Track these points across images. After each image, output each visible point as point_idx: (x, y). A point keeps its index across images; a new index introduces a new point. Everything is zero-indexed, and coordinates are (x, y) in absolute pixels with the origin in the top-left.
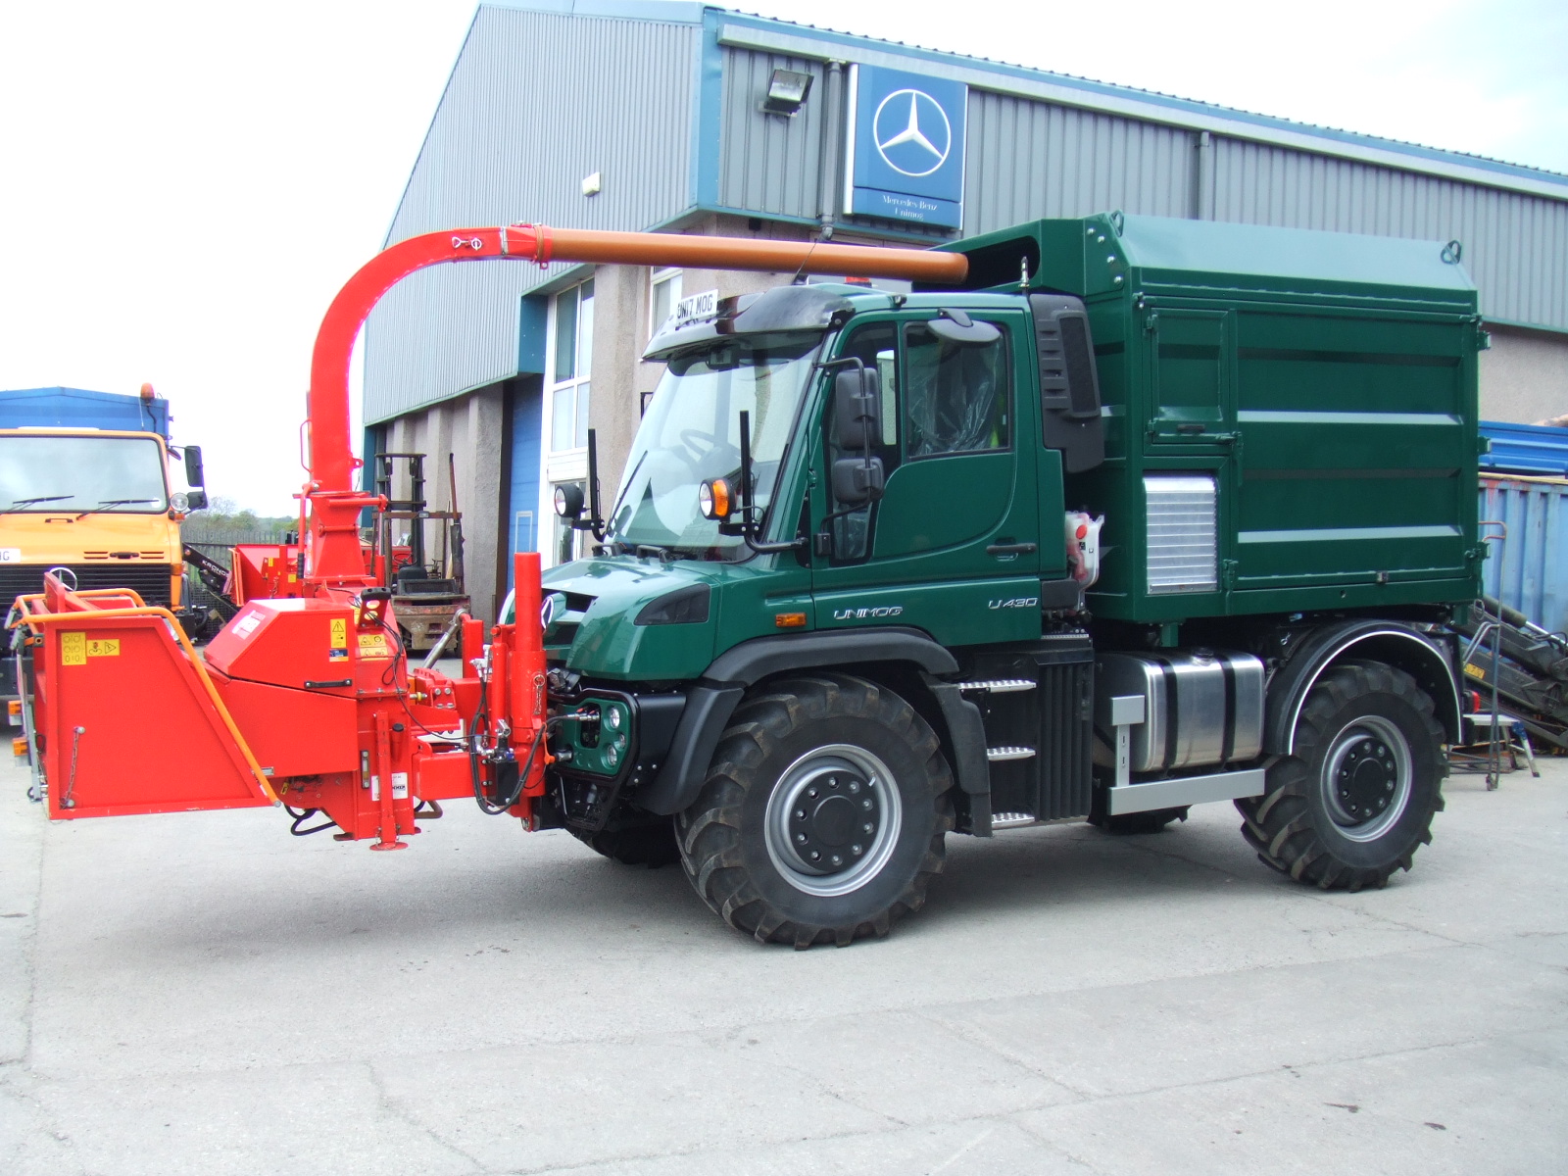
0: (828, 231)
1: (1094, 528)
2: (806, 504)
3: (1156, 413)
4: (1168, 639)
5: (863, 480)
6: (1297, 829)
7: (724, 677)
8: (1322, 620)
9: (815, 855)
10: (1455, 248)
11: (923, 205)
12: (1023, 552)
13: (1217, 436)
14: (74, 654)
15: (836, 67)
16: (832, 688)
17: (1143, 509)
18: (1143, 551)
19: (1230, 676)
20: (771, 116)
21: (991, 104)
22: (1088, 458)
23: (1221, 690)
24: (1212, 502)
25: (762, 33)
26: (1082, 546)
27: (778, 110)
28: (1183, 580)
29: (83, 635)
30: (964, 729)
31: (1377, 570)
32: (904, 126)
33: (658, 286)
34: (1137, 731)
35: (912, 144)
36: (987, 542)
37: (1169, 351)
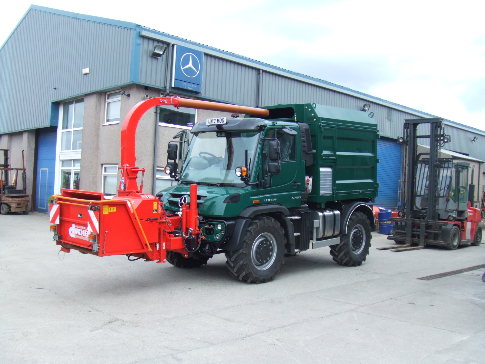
0: (168, 91)
1: (311, 179)
2: (259, 173)
3: (322, 152)
4: (323, 206)
5: (278, 168)
6: (346, 252)
7: (247, 216)
8: (350, 201)
9: (261, 260)
10: (372, 114)
11: (192, 85)
12: (298, 185)
13: (333, 158)
14: (106, 211)
15: (171, 45)
16: (266, 219)
17: (320, 175)
18: (319, 185)
19: (334, 215)
20: (153, 58)
21: (209, 58)
22: (310, 163)
23: (333, 219)
24: (331, 174)
25: (152, 34)
26: (308, 184)
27: (155, 56)
28: (326, 192)
29: (108, 206)
30: (290, 228)
31: (360, 190)
32: (188, 63)
33: (108, 103)
34: (318, 228)
35: (190, 68)
36: (292, 183)
37: (325, 137)
